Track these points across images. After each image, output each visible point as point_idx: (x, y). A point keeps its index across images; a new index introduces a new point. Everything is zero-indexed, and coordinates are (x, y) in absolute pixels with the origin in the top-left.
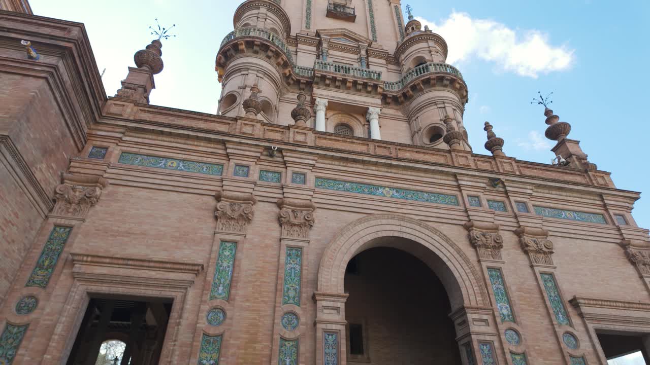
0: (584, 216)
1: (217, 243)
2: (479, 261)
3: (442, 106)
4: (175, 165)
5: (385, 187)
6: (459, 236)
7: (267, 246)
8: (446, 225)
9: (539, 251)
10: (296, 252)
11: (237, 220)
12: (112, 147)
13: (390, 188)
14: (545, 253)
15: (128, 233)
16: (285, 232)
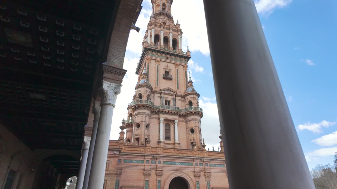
0: (221, 165)
1: (145, 181)
2: (195, 180)
3: (195, 121)
4: (134, 162)
5: (177, 162)
6: (191, 174)
7: (154, 181)
8: (190, 172)
9: (208, 177)
10: (159, 182)
11: (148, 175)
12: (122, 159)
13: (179, 162)
14: (209, 177)
15: (129, 180)
16: (157, 177)
